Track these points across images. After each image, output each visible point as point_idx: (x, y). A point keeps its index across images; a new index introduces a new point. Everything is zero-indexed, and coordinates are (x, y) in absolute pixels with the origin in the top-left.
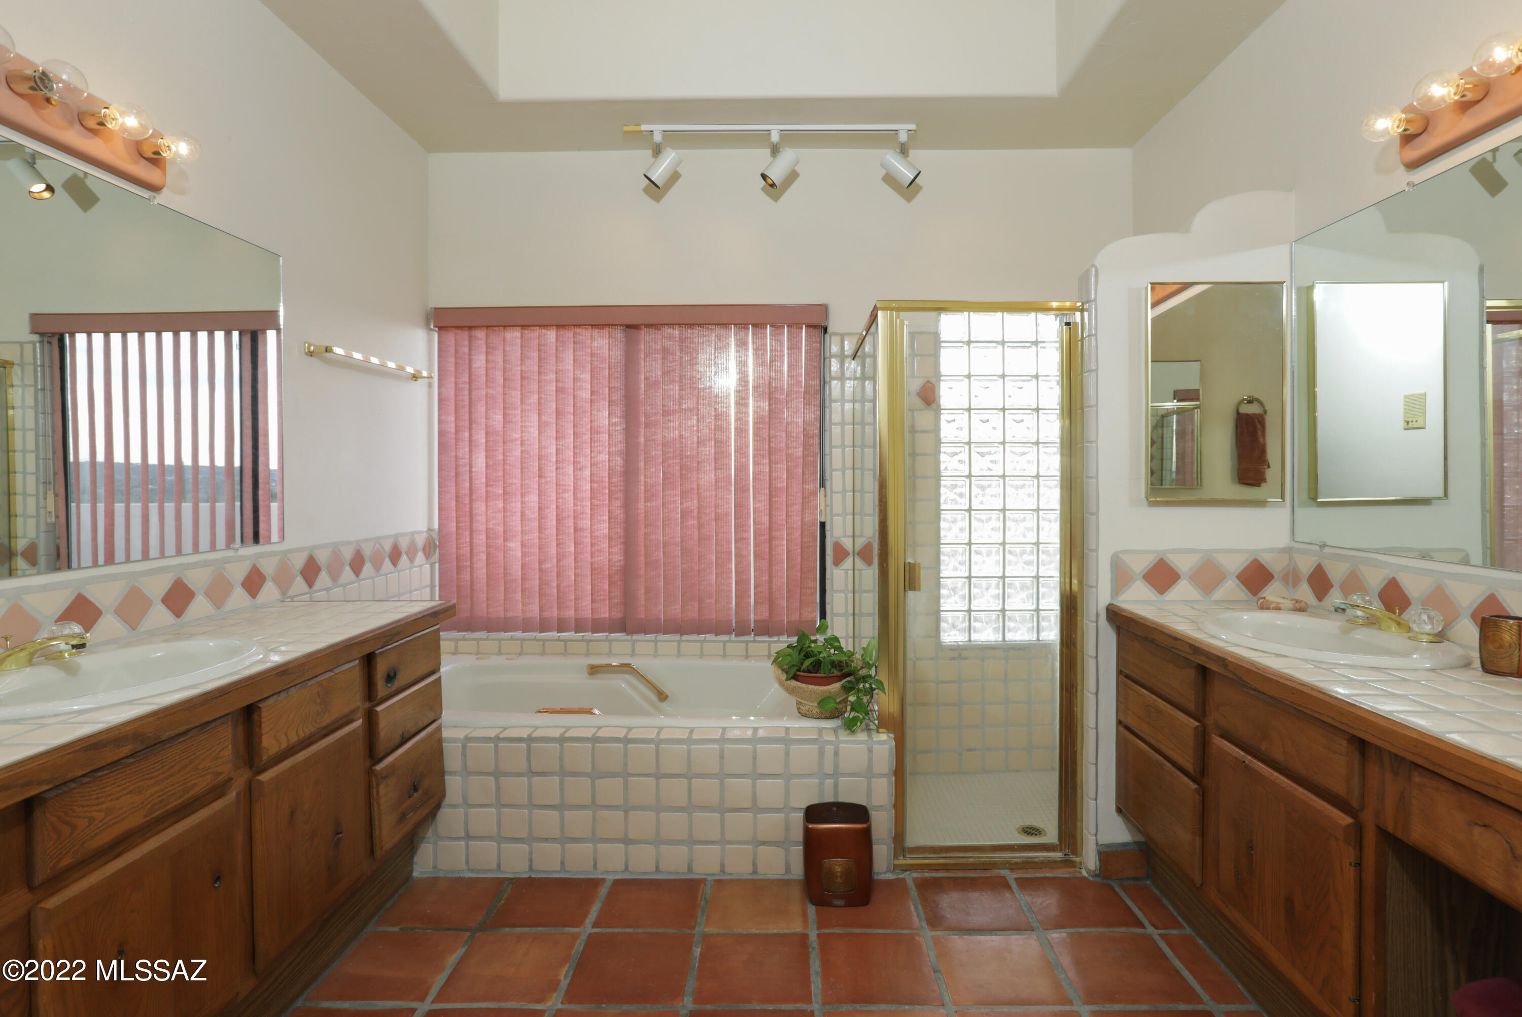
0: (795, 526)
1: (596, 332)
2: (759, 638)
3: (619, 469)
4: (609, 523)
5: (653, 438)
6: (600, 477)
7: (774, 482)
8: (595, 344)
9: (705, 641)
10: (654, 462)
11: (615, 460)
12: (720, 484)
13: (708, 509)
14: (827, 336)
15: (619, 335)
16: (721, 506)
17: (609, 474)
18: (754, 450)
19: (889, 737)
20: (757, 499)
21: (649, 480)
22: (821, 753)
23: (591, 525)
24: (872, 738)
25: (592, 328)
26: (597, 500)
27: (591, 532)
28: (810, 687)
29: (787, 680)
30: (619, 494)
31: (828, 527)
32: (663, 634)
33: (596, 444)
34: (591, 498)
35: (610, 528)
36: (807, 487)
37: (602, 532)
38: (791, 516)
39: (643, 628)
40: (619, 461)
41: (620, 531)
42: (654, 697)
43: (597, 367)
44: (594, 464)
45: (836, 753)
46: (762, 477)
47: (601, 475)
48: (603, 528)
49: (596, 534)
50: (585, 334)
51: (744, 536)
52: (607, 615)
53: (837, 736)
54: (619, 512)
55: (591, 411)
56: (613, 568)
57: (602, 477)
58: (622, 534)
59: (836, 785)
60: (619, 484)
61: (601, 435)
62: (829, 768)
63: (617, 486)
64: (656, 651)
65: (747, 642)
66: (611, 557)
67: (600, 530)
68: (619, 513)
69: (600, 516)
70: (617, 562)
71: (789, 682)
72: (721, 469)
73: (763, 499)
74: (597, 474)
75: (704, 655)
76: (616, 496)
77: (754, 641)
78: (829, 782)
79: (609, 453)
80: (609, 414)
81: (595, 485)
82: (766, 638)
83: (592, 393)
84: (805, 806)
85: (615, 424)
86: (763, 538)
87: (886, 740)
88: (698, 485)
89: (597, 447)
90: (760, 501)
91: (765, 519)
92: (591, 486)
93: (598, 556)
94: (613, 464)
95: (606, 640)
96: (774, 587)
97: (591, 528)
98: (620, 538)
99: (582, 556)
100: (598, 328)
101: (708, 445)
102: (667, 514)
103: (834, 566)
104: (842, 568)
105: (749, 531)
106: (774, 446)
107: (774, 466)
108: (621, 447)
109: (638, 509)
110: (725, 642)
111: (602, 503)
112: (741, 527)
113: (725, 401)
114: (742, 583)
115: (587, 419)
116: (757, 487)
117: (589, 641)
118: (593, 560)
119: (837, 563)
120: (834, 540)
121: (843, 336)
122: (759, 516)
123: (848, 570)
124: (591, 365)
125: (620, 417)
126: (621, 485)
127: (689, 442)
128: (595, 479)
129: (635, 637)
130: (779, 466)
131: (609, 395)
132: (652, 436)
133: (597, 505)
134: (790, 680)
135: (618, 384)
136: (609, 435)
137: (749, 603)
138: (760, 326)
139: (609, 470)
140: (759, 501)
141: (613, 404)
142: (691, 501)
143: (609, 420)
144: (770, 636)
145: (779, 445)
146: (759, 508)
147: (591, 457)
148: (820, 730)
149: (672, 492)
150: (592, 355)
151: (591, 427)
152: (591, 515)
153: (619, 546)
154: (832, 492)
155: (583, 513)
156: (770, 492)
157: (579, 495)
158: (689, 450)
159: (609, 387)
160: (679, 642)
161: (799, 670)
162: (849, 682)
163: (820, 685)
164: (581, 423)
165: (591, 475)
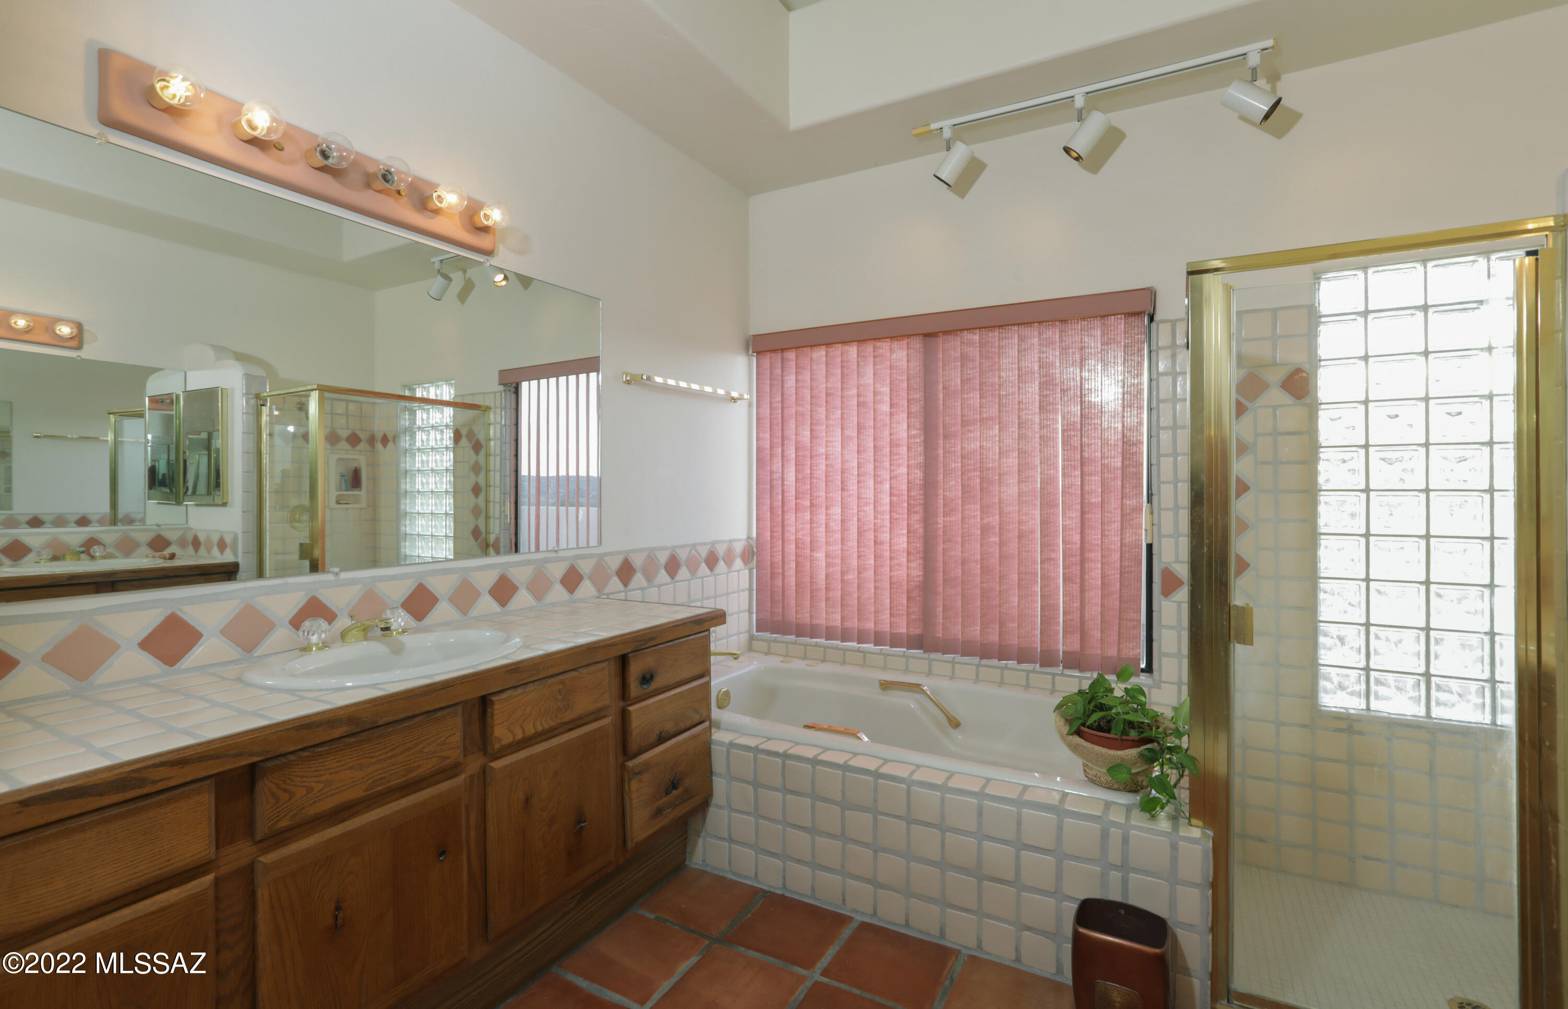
0: (1113, 547)
1: (895, 344)
2: (1067, 672)
3: (918, 482)
4: (908, 537)
5: (953, 449)
6: (899, 490)
7: (1087, 496)
8: (894, 356)
9: (1006, 667)
10: (953, 475)
11: (914, 473)
12: (1024, 499)
13: (1011, 526)
14: (1154, 325)
15: (918, 345)
16: (1026, 522)
17: (908, 487)
18: (1064, 460)
19: (1204, 834)
20: (1067, 515)
21: (948, 494)
22: (1105, 835)
23: (890, 538)
24: (1178, 831)
25: (891, 340)
26: (897, 513)
27: (890, 546)
28: (1097, 748)
29: (1068, 734)
30: (918, 508)
31: (1155, 551)
32: (962, 656)
33: (896, 457)
34: (891, 511)
35: (908, 542)
36: (1128, 502)
37: (901, 546)
38: (1108, 536)
39: (945, 647)
40: (918, 474)
41: (919, 545)
42: (945, 721)
43: (896, 379)
44: (894, 478)
45: (1125, 840)
46: (1073, 491)
47: (901, 488)
48: (902, 542)
49: (896, 548)
50: (884, 346)
51: (1052, 557)
52: (905, 631)
53: (1128, 818)
54: (918, 526)
55: (891, 423)
56: (912, 583)
57: (902, 490)
58: (921, 549)
59: (1125, 881)
60: (918, 497)
61: (901, 448)
62: (1115, 856)
63: (917, 500)
64: (953, 673)
65: (1054, 675)
66: (909, 572)
67: (900, 544)
68: (919, 528)
69: (900, 529)
70: (916, 577)
71: (1071, 737)
72: (1026, 482)
73: (1074, 515)
74: (896, 487)
75: (1004, 683)
76: (915, 510)
77: (1062, 675)
78: (1115, 875)
79: (908, 466)
80: (908, 426)
81: (895, 499)
82: (1076, 673)
83: (891, 406)
84: (1083, 897)
85: (914, 437)
86: (1074, 559)
87: (1200, 838)
88: (1000, 499)
89: (897, 460)
90: (1071, 518)
91: (1077, 538)
92: (890, 499)
93: (897, 570)
94: (912, 477)
95: (904, 656)
96: (1087, 615)
97: (890, 541)
98: (919, 552)
99: (882, 570)
100: (897, 340)
101: (1011, 457)
102: (966, 530)
103: (1162, 597)
104: (1173, 599)
105: (1057, 551)
106: (1087, 456)
107: (1087, 478)
108: (921, 459)
109: (937, 524)
110: (1028, 672)
111: (901, 517)
112: (1047, 546)
113: (1031, 408)
114: (1048, 609)
115: (887, 433)
116: (1067, 502)
117: (886, 655)
118: (892, 574)
119: (1166, 593)
120: (1163, 566)
121: (1174, 323)
122: (1069, 535)
123: (1182, 602)
124: (891, 377)
125: (920, 430)
126: (920, 499)
127: (991, 453)
128: (895, 492)
129: (933, 656)
130: (1093, 478)
131: (908, 407)
132: (952, 447)
133: (897, 519)
134: (1072, 734)
135: (917, 396)
136: (908, 448)
137: (1057, 633)
138: (1069, 322)
139: (908, 483)
140: (1069, 517)
141: (912, 416)
142: (993, 516)
143: (908, 433)
144: (1081, 671)
145: (1093, 454)
146: (1070, 525)
147: (891, 471)
148: (1108, 805)
149: (972, 506)
150: (891, 368)
151: (891, 440)
152: (891, 528)
153: (918, 561)
154: (1160, 509)
155: (883, 526)
156: (1082, 507)
157: (879, 509)
158: (991, 462)
159: (908, 399)
160: (978, 666)
161: (1083, 725)
162: (1150, 750)
163: (1110, 748)
164: (882, 436)
165: (891, 488)
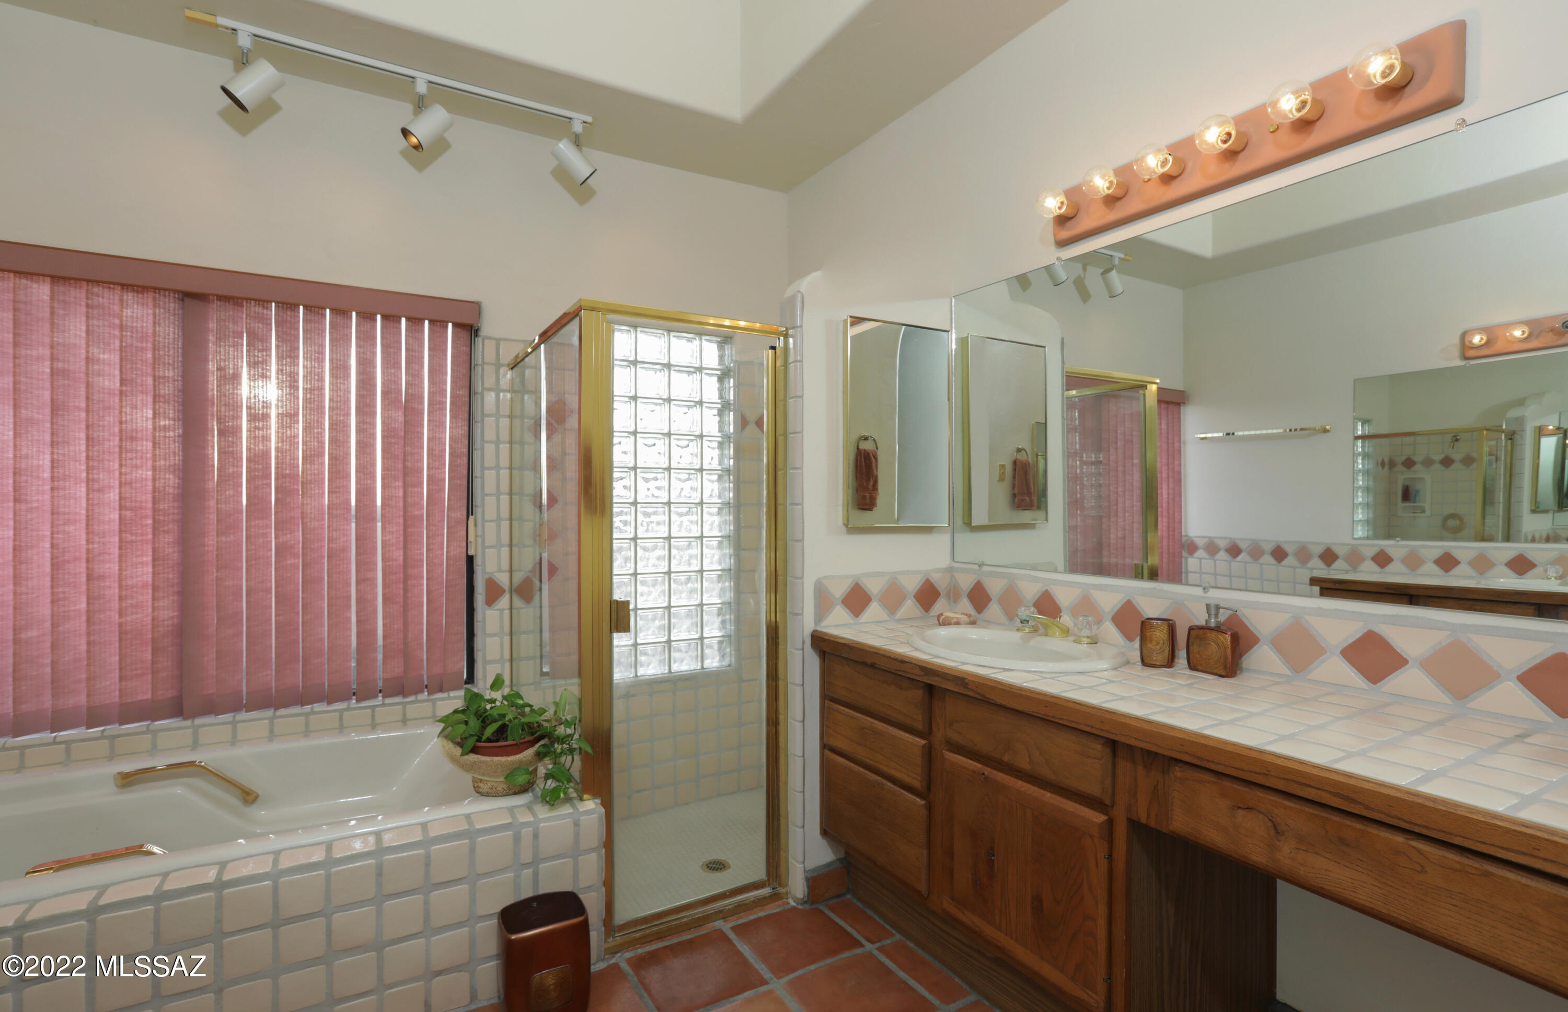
0: (437, 561)
1: (129, 297)
2: (388, 701)
3: (171, 491)
4: (154, 566)
5: (231, 449)
6: (136, 501)
7: (410, 509)
8: (128, 312)
9: (312, 712)
10: (231, 483)
11: (165, 479)
12: (334, 512)
13: (316, 544)
14: (479, 341)
15: (172, 305)
16: (336, 539)
17: (154, 498)
18: (384, 469)
19: (595, 803)
20: (387, 530)
21: (223, 506)
22: (517, 839)
23: (120, 570)
24: (577, 809)
25: (123, 289)
26: (132, 534)
27: (120, 580)
28: (496, 759)
29: (463, 755)
30: (171, 526)
31: (478, 562)
32: (246, 712)
33: (129, 455)
34: (121, 531)
35: (154, 573)
36: (453, 515)
37: (140, 579)
38: (432, 549)
39: (211, 708)
40: (171, 481)
41: (172, 576)
42: (236, 802)
43: (132, 345)
44: (126, 484)
45: (536, 836)
46: (394, 503)
47: (138, 499)
48: (144, 573)
49: (129, 583)
50: (107, 298)
51: (369, 576)
52: (149, 696)
53: (534, 815)
54: (171, 550)
55: (121, 407)
56: (161, 629)
57: (141, 502)
58: (176, 581)
59: (536, 875)
60: (171, 511)
61: (139, 443)
62: (527, 857)
63: (169, 515)
64: (234, 736)
65: (373, 708)
66: (156, 614)
67: (137, 577)
68: (171, 552)
69: (137, 556)
70: (168, 620)
71: (466, 757)
72: (336, 492)
73: (394, 529)
74: (131, 498)
75: (311, 732)
76: (166, 528)
77: (383, 705)
78: (527, 873)
79: (154, 469)
80: (154, 414)
81: (128, 514)
82: (398, 699)
83: (123, 382)
84: (498, 908)
85: (165, 428)
86: (394, 577)
87: (595, 809)
88: (302, 513)
89: (131, 459)
90: (391, 533)
91: (399, 555)
92: (120, 515)
93: (132, 613)
94: (160, 484)
95: (148, 731)
96: (410, 636)
97: (120, 575)
98: (173, 586)
99: (102, 616)
100: (133, 291)
101: (316, 463)
102: (253, 552)
103: (486, 607)
104: (496, 608)
105: (375, 570)
106: (410, 466)
107: (410, 489)
108: (176, 460)
109: (204, 546)
110: (341, 711)
111: (139, 538)
112: (365, 564)
113: (342, 407)
114: (365, 633)
115: (111, 419)
116: (387, 515)
117: (114, 737)
118: (123, 620)
119: (490, 602)
120: (487, 576)
121: (498, 341)
122: (389, 551)
123: (503, 610)
124: (121, 341)
125: (174, 420)
126: (174, 514)
127: (288, 458)
128: (128, 504)
129: (198, 721)
130: (416, 489)
131: (154, 386)
132: (229, 447)
133: (132, 542)
134: (467, 754)
135: (170, 373)
136: (154, 444)
137: (375, 660)
138: (391, 318)
139: (154, 491)
140: (390, 532)
141: (162, 400)
142: (291, 533)
143: (154, 423)
144: (405, 696)
145: (416, 464)
146: (389, 540)
147: (121, 474)
148: (511, 810)
149: (261, 522)
150: (121, 327)
151: (121, 431)
152: (120, 556)
153: (171, 598)
154: (484, 520)
155: (104, 553)
156: (405, 520)
157: (96, 528)
158: (288, 467)
159: (154, 376)
160: (271, 720)
161: (479, 740)
162: (543, 746)
163: (508, 755)
164: (101, 423)
165: (121, 499)
